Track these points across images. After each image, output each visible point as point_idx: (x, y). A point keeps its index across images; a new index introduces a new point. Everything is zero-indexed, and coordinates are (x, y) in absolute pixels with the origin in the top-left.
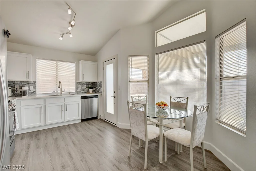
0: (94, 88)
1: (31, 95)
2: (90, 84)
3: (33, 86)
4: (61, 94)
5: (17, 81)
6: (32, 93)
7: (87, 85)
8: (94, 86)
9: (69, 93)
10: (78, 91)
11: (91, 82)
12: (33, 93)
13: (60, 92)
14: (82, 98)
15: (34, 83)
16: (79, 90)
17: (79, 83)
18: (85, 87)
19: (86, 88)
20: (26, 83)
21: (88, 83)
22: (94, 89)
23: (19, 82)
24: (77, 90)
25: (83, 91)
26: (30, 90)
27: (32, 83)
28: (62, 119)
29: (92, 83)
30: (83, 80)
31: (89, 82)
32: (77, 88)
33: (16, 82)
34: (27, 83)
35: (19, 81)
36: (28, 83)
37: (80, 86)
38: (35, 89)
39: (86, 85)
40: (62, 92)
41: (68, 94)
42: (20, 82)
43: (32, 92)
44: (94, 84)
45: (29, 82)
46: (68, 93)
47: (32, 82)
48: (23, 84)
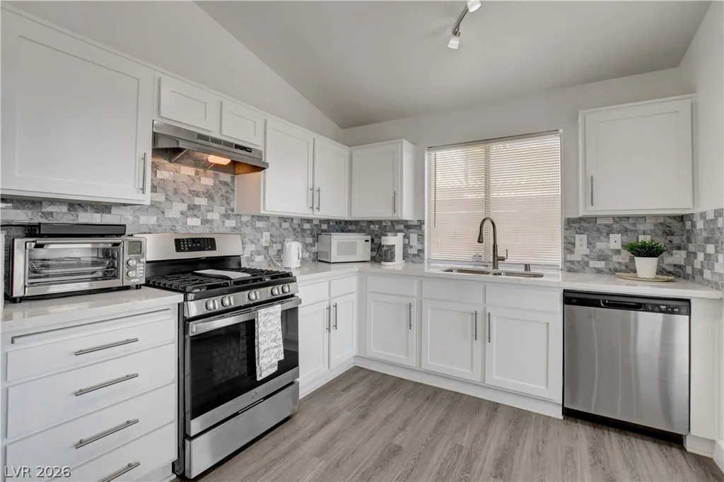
0: (679, 248)
1: (413, 262)
2: (649, 226)
3: (419, 235)
4: (495, 266)
5: (385, 221)
6: (414, 255)
7: (625, 231)
8: (676, 240)
9: (527, 267)
10: (572, 262)
11: (657, 216)
12: (418, 255)
13: (492, 260)
14: (572, 299)
15: (420, 224)
16: (580, 259)
17: (575, 225)
18: (616, 241)
19: (620, 247)
20: (402, 227)
21: (635, 224)
22: (679, 257)
23: (389, 224)
24: (570, 258)
25: (601, 265)
26: (411, 247)
27: (416, 226)
28: (472, 370)
29: (661, 220)
30: (590, 208)
31: (644, 217)
32: (569, 246)
33: (384, 224)
34: (405, 226)
35: (389, 221)
36: (407, 226)
37: (585, 236)
38: (423, 243)
39: (619, 232)
40: (497, 259)
41: (522, 270)
42: (392, 222)
43: (416, 253)
44: (676, 226)
45: (410, 223)
46: (524, 266)
47: (416, 223)
48: (396, 228)
